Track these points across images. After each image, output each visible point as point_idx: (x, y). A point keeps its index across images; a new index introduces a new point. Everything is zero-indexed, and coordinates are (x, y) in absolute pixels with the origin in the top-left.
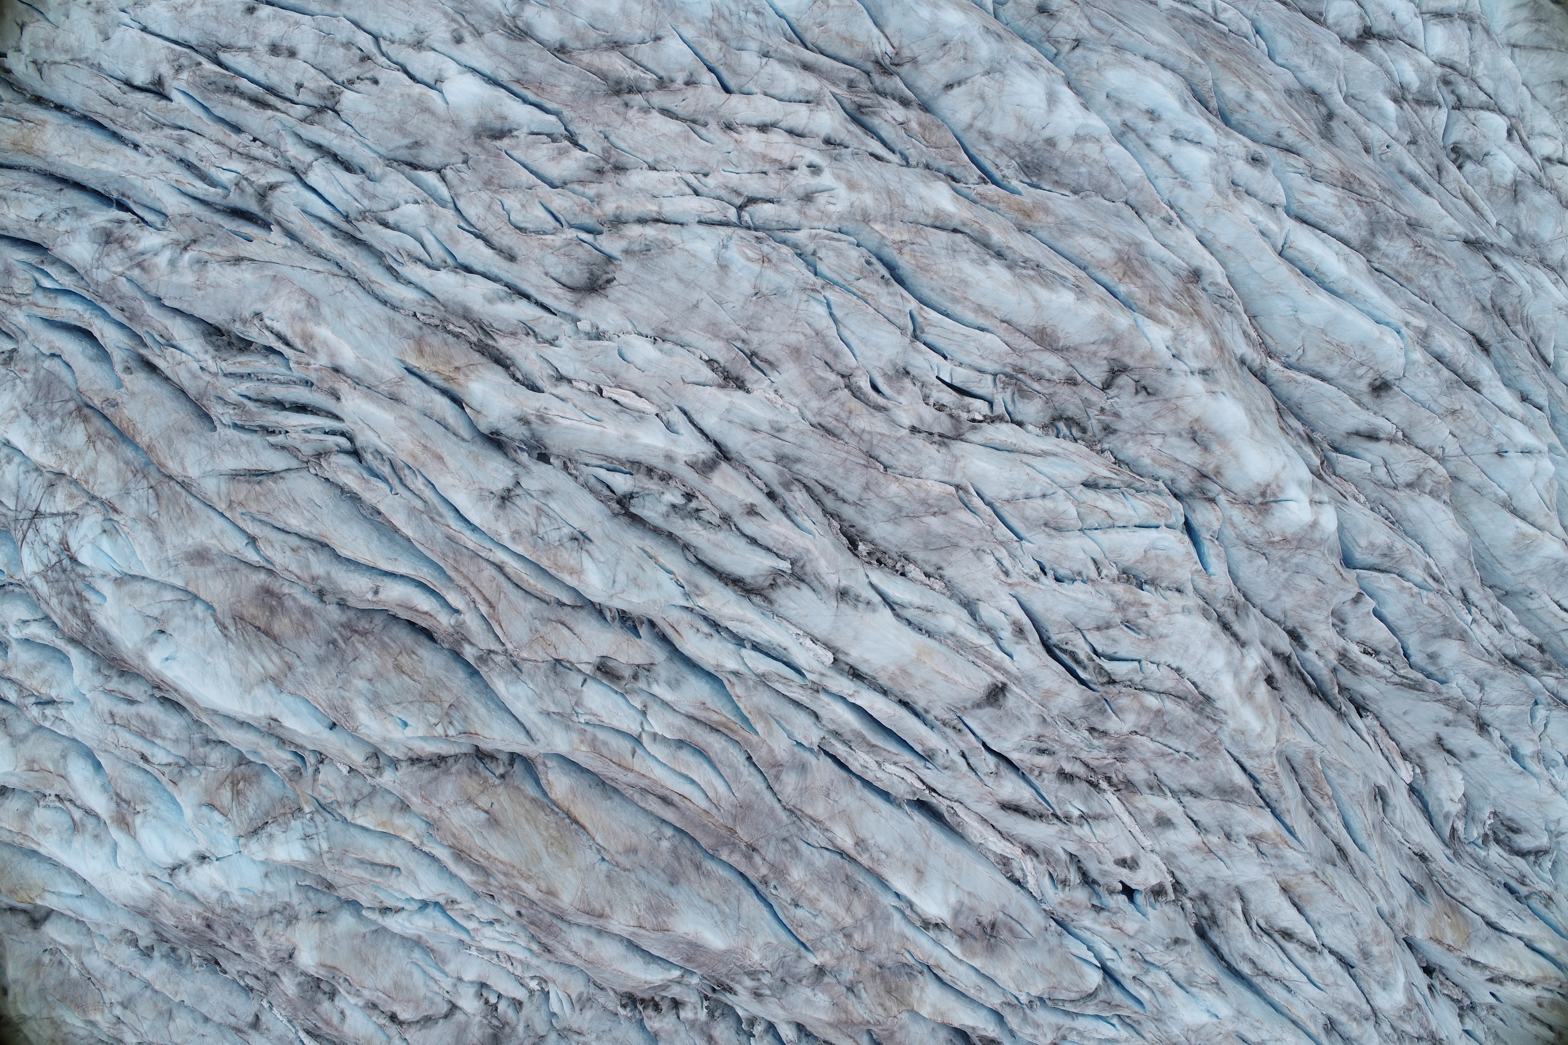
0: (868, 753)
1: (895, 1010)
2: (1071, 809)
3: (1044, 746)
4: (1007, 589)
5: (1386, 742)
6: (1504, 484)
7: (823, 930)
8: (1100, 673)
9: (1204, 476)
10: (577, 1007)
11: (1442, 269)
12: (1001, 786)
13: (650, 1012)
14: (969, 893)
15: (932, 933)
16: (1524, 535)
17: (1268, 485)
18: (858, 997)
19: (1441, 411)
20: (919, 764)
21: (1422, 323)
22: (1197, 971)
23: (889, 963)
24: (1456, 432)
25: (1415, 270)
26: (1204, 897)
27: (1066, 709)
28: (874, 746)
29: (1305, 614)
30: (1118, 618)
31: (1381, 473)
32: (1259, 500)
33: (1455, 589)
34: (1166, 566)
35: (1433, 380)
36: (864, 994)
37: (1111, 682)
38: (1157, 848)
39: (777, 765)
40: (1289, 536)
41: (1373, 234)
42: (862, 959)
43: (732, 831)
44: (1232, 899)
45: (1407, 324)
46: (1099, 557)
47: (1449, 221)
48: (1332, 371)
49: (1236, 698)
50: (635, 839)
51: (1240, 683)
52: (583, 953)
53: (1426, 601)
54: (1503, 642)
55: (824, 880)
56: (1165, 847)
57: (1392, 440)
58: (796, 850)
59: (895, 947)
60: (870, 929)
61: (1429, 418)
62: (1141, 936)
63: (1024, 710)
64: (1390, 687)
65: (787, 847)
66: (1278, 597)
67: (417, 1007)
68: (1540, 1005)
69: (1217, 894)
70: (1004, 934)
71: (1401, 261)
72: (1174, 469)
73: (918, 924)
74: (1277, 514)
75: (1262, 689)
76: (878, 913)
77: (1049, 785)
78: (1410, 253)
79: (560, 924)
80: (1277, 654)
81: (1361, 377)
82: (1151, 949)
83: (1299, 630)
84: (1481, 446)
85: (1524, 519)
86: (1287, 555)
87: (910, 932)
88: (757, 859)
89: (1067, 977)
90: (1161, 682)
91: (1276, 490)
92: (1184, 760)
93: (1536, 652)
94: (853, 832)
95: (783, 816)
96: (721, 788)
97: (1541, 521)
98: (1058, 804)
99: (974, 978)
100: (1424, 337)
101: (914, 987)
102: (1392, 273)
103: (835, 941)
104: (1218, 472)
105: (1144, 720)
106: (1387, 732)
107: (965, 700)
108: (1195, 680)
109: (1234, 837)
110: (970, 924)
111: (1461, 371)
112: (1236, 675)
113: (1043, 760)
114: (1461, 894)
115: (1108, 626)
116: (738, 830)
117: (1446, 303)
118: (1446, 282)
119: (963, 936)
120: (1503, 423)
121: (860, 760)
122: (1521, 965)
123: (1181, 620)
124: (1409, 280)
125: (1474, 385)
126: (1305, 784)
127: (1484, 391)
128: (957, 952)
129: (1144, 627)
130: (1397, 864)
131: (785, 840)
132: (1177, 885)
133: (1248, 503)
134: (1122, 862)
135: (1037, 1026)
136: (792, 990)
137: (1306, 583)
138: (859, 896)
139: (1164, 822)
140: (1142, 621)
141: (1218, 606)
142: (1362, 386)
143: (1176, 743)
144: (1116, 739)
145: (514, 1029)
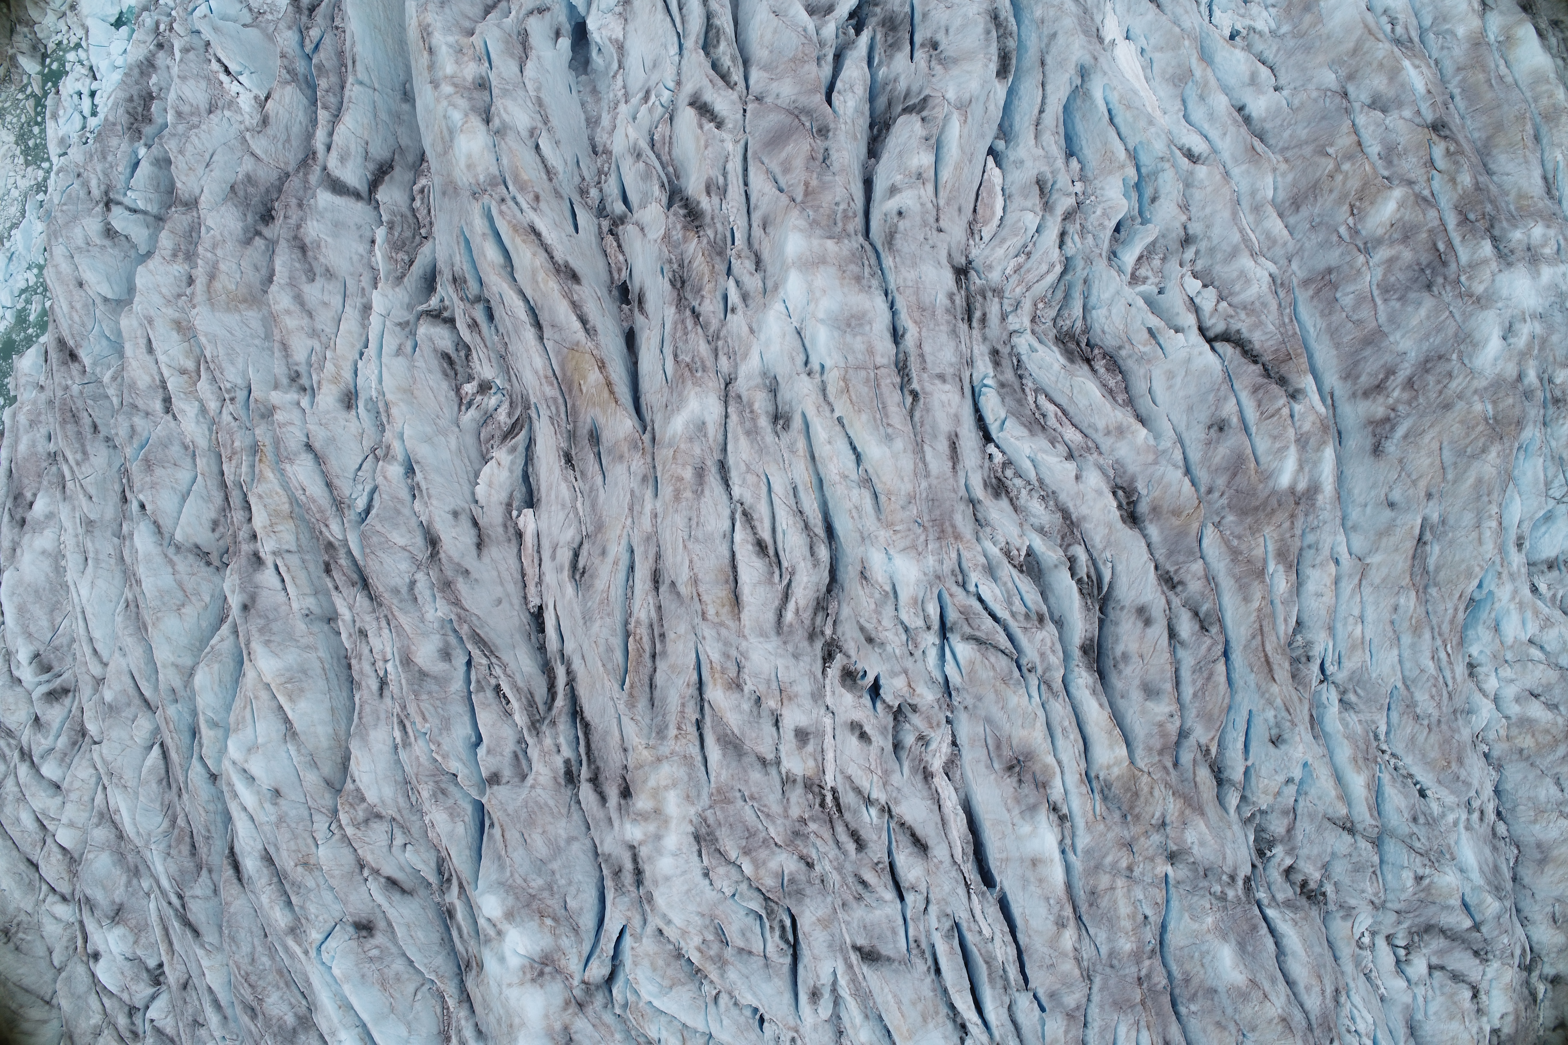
0: (995, 958)
1: (1145, 779)
2: (875, 820)
3: (860, 888)
4: (802, 1030)
5: (531, 572)
6: (284, 755)
7: (1145, 889)
8: (772, 911)
9: (580, 1005)
10: (1354, 912)
11: (246, 966)
12: (918, 879)
13: (1312, 885)
14: (1008, 810)
15: (1065, 810)
16: (291, 699)
17: (533, 980)
18: (1164, 816)
19: (317, 873)
20: (964, 926)
21: (290, 942)
22: (873, 606)
23: (1117, 815)
24: (310, 841)
25: (270, 978)
26: (812, 636)
27: (820, 898)
28: (987, 963)
29: (551, 803)
30: (729, 953)
31: (399, 840)
32: (547, 970)
33: (388, 701)
34: (660, 963)
35: (312, 909)
36: (1158, 814)
37: (767, 899)
38: (823, 710)
39: (1070, 1016)
40: (537, 918)
41: (294, 1030)
42: (1135, 839)
43: (1143, 1003)
44: (791, 625)
45: (306, 953)
46: (712, 1008)
47: (205, 963)
48: (399, 965)
49: (673, 825)
50: (1210, 1028)
51: (659, 828)
52: (1318, 989)
53: (427, 725)
54: (368, 618)
55: (1110, 921)
56: (815, 711)
57: (376, 872)
58: (1111, 954)
59: (1101, 827)
60: (1109, 859)
61: (333, 877)
62: (897, 668)
63: (855, 925)
64: (505, 658)
65: (1115, 962)
66: (570, 840)
67: (1452, 996)
68: (537, 198)
69: (800, 635)
70: (1007, 753)
71: (279, 993)
72: (600, 1018)
73: (1068, 824)
74: (538, 949)
75: (642, 802)
76: (1092, 864)
77: (877, 851)
78: (268, 996)
79: (1314, 1022)
80: (603, 798)
81: (377, 947)
82: (897, 651)
83: (563, 783)
84: (293, 813)
85: (281, 707)
86: (546, 894)
87: (1080, 823)
88: (1143, 973)
89: (984, 674)
90: (727, 876)
91: (528, 970)
92: (752, 798)
93: (334, 573)
94: (1058, 936)
95: (1098, 981)
96: (1122, 1030)
97: (264, 695)
98: (881, 829)
99: (1060, 742)
100: (294, 930)
101: (1114, 776)
102: (293, 987)
103: (1143, 874)
104: (567, 1003)
105: (763, 854)
106: (523, 575)
107: (896, 971)
108: (696, 858)
109: (754, 697)
110: (1028, 789)
111: (275, 880)
112: (658, 837)
113: (869, 876)
114: (551, 392)
115: (741, 951)
116: (1138, 1000)
117: (254, 929)
118: (245, 949)
119: (1042, 785)
120: (261, 817)
121: (1004, 952)
122: (534, 273)
123: (678, 919)
124: (280, 972)
125: (268, 860)
126: (649, 663)
127: (260, 847)
128: (1057, 782)
129: (711, 929)
130: (601, 490)
131: (1112, 966)
132: (828, 657)
133: (558, 971)
134: (863, 736)
135: (1042, 655)
136: (1206, 863)
137: (538, 841)
138: (1095, 887)
139: (802, 736)
140: (710, 937)
141: (634, 895)
142: (380, 938)
143: (749, 814)
144: (796, 847)
145: (1410, 928)
